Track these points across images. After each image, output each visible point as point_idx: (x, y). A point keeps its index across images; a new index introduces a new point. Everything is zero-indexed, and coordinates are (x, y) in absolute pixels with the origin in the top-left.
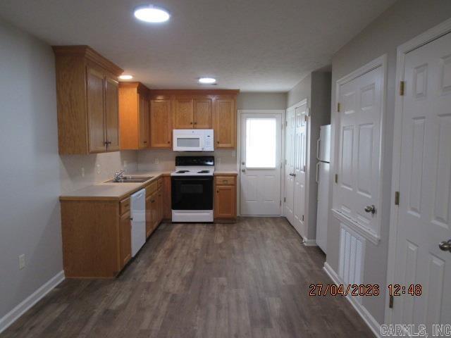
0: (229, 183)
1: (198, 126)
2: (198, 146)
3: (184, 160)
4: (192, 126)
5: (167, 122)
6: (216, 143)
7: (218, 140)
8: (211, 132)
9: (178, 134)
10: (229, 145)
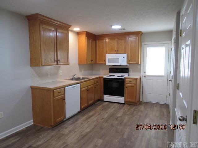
0: (133, 83)
1: (119, 52)
2: (118, 63)
3: (113, 70)
4: (116, 52)
5: (104, 51)
6: (128, 61)
7: (129, 60)
8: (125, 55)
9: (109, 56)
10: (135, 62)
